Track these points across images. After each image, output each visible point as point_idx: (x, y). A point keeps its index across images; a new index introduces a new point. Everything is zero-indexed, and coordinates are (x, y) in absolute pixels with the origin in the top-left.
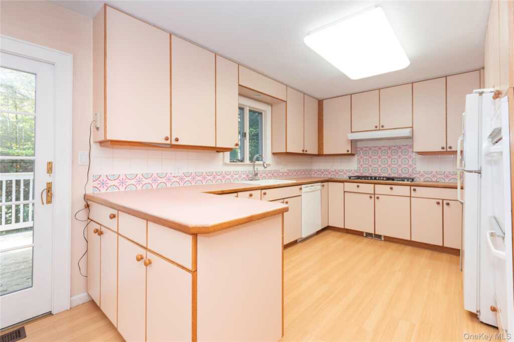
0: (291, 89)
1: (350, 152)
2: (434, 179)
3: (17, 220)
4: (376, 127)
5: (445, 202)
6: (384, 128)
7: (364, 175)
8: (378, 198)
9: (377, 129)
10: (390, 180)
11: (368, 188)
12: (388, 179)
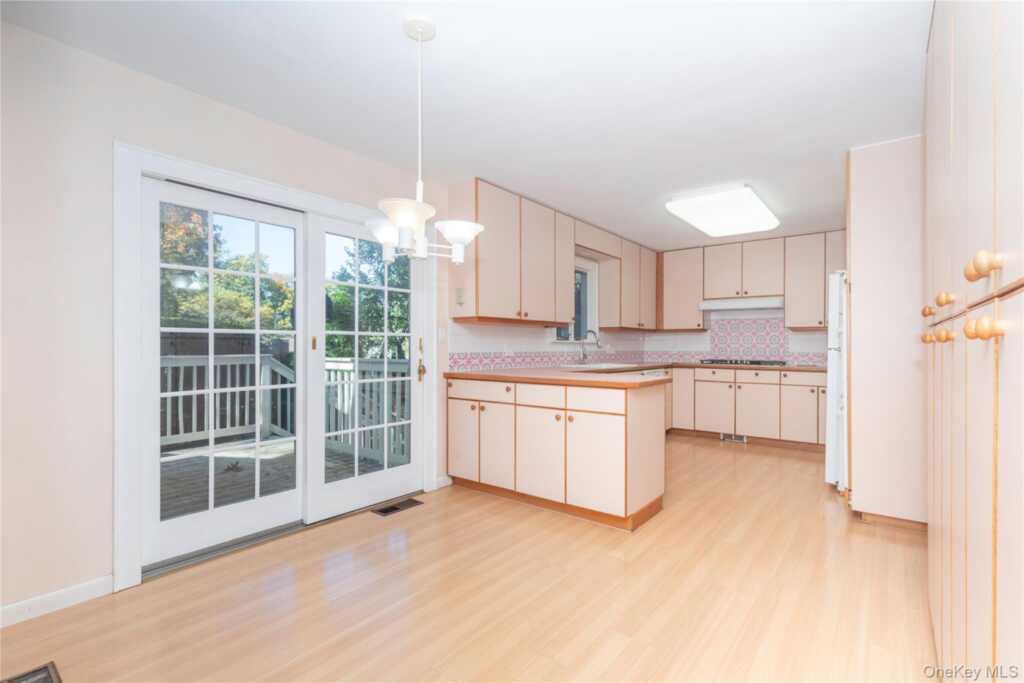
0: (628, 243)
1: (701, 327)
2: (811, 363)
3: (242, 423)
4: (738, 293)
5: (821, 389)
6: (749, 295)
7: (720, 358)
8: (739, 387)
9: (739, 296)
10: (756, 364)
11: (726, 374)
12: (752, 363)
